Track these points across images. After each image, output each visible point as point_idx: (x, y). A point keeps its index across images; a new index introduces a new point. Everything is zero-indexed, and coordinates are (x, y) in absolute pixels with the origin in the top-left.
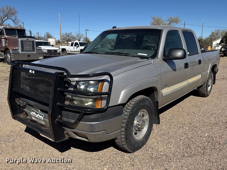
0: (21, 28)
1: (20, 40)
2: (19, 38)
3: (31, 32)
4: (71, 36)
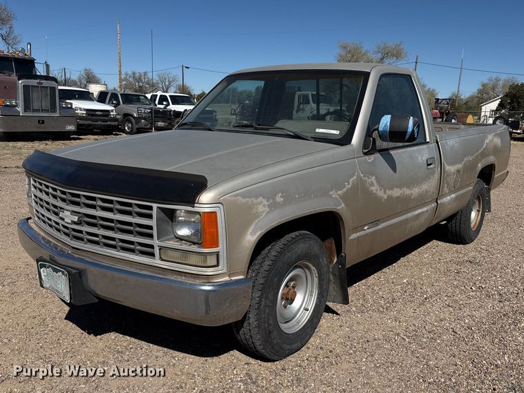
1: (22, 83)
2: (19, 80)
3: (48, 66)
4: (146, 80)
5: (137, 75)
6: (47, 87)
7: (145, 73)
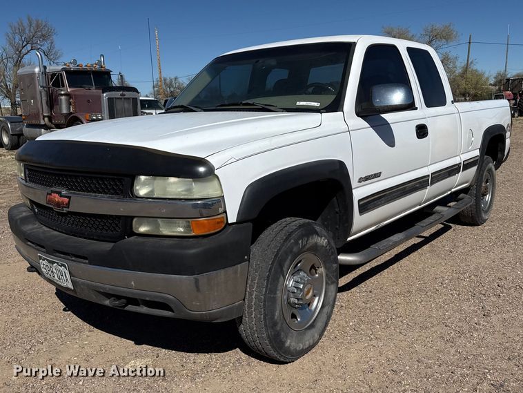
0: (102, 67)
1: (106, 96)
2: (103, 93)
3: (121, 76)
4: (177, 84)
5: (168, 81)
6: (129, 99)
7: (176, 78)
